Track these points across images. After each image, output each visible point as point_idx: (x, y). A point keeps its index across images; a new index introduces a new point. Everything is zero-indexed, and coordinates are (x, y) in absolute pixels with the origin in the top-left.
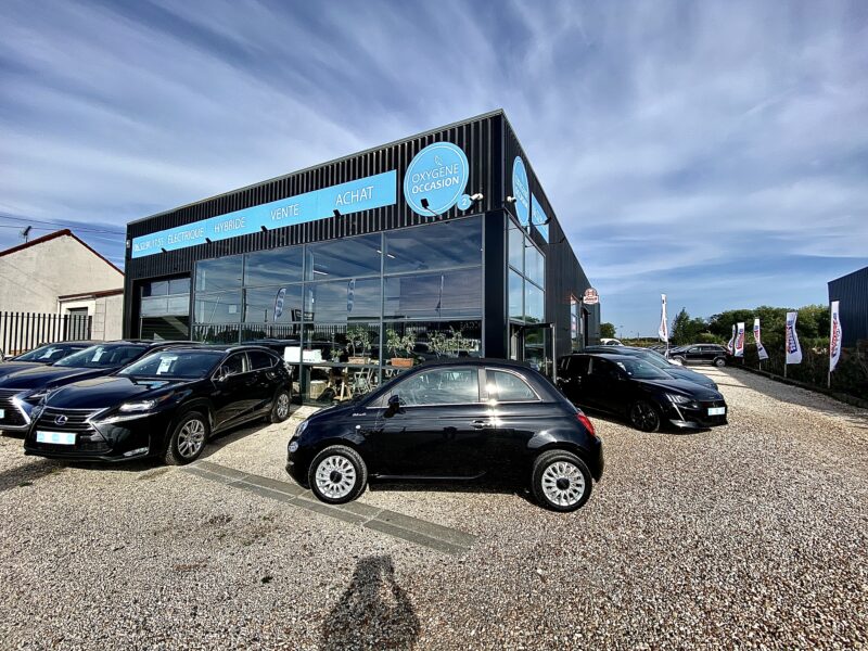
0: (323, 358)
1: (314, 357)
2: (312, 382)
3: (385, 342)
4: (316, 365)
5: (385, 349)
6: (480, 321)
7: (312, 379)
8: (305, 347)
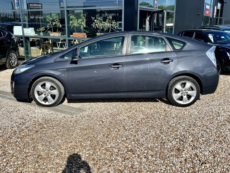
0: (35, 34)
1: (30, 32)
2: (32, 48)
3: (68, 23)
4: (32, 37)
5: (69, 27)
6: (122, 10)
7: (31, 46)
8: (24, 26)
